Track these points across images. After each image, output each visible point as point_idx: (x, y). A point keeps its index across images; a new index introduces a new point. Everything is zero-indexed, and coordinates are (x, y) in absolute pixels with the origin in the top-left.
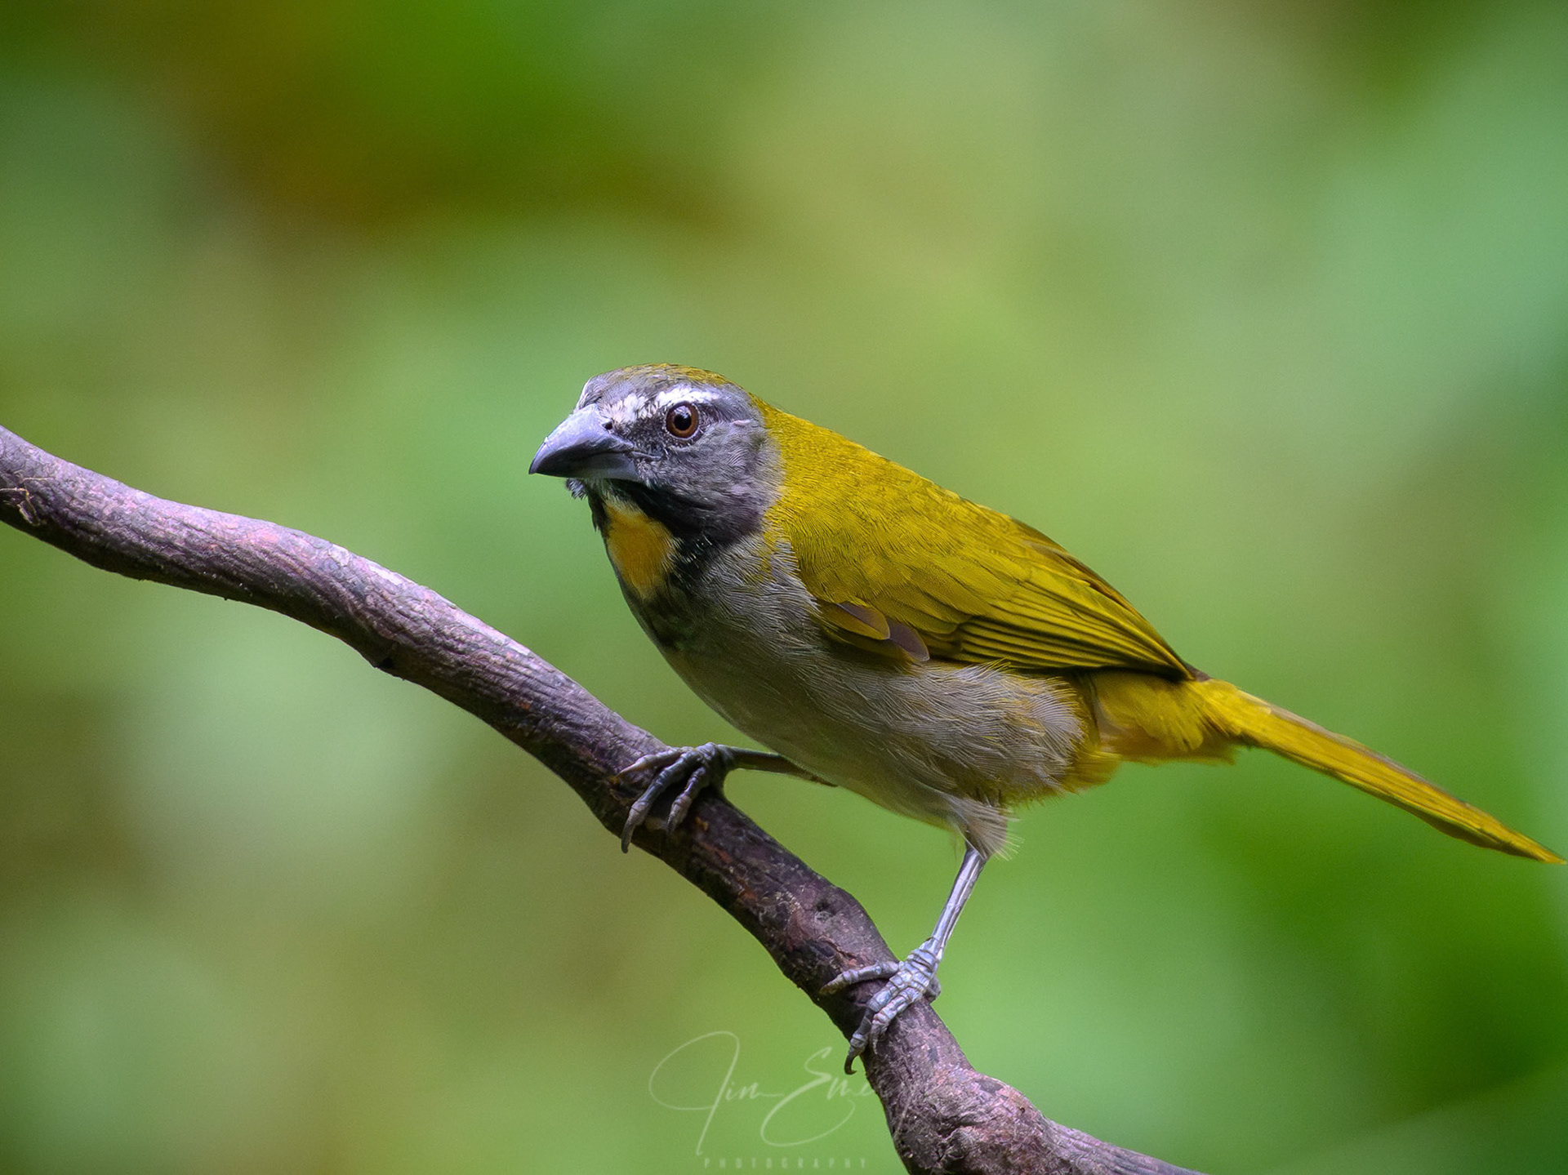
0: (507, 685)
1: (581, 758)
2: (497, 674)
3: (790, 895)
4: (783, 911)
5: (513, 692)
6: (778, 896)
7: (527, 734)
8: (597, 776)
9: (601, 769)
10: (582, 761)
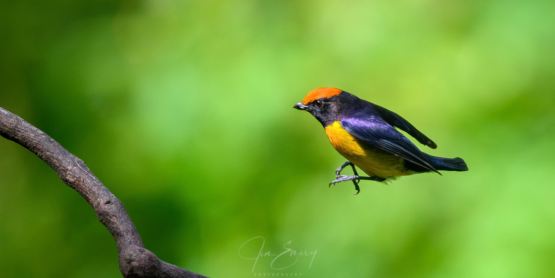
0: (34, 142)
1: (54, 162)
2: (33, 139)
3: (101, 199)
4: (99, 204)
5: (36, 144)
6: (99, 199)
7: (41, 155)
8: (58, 167)
9: (59, 165)
10: (54, 163)
